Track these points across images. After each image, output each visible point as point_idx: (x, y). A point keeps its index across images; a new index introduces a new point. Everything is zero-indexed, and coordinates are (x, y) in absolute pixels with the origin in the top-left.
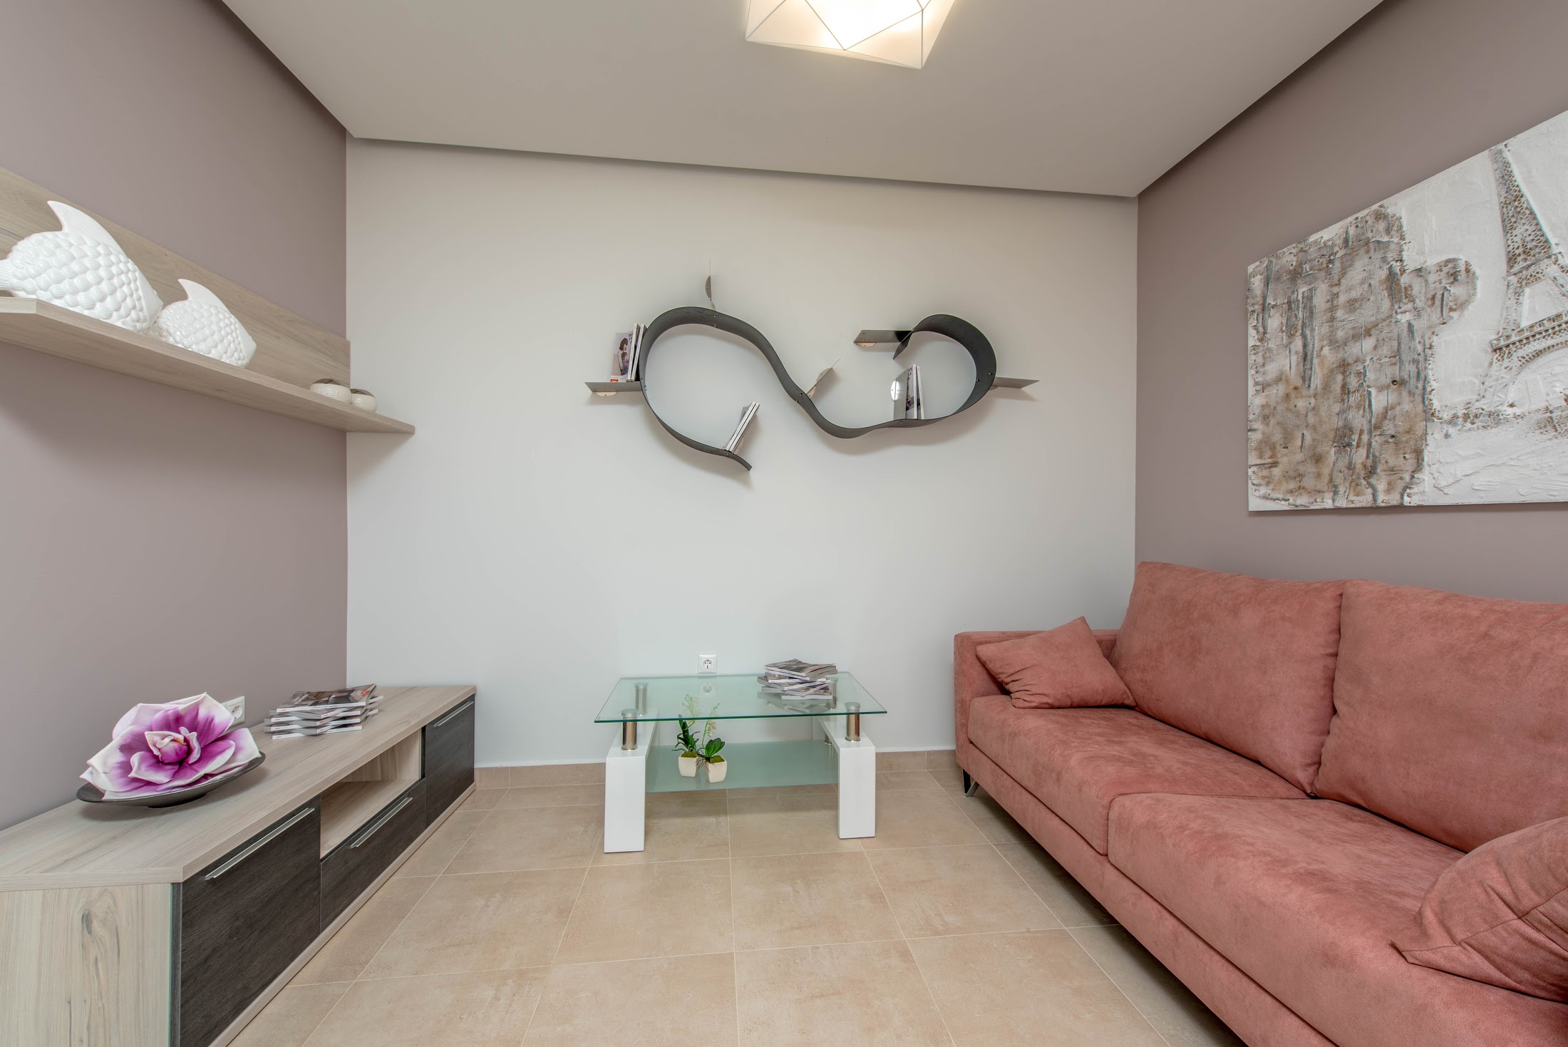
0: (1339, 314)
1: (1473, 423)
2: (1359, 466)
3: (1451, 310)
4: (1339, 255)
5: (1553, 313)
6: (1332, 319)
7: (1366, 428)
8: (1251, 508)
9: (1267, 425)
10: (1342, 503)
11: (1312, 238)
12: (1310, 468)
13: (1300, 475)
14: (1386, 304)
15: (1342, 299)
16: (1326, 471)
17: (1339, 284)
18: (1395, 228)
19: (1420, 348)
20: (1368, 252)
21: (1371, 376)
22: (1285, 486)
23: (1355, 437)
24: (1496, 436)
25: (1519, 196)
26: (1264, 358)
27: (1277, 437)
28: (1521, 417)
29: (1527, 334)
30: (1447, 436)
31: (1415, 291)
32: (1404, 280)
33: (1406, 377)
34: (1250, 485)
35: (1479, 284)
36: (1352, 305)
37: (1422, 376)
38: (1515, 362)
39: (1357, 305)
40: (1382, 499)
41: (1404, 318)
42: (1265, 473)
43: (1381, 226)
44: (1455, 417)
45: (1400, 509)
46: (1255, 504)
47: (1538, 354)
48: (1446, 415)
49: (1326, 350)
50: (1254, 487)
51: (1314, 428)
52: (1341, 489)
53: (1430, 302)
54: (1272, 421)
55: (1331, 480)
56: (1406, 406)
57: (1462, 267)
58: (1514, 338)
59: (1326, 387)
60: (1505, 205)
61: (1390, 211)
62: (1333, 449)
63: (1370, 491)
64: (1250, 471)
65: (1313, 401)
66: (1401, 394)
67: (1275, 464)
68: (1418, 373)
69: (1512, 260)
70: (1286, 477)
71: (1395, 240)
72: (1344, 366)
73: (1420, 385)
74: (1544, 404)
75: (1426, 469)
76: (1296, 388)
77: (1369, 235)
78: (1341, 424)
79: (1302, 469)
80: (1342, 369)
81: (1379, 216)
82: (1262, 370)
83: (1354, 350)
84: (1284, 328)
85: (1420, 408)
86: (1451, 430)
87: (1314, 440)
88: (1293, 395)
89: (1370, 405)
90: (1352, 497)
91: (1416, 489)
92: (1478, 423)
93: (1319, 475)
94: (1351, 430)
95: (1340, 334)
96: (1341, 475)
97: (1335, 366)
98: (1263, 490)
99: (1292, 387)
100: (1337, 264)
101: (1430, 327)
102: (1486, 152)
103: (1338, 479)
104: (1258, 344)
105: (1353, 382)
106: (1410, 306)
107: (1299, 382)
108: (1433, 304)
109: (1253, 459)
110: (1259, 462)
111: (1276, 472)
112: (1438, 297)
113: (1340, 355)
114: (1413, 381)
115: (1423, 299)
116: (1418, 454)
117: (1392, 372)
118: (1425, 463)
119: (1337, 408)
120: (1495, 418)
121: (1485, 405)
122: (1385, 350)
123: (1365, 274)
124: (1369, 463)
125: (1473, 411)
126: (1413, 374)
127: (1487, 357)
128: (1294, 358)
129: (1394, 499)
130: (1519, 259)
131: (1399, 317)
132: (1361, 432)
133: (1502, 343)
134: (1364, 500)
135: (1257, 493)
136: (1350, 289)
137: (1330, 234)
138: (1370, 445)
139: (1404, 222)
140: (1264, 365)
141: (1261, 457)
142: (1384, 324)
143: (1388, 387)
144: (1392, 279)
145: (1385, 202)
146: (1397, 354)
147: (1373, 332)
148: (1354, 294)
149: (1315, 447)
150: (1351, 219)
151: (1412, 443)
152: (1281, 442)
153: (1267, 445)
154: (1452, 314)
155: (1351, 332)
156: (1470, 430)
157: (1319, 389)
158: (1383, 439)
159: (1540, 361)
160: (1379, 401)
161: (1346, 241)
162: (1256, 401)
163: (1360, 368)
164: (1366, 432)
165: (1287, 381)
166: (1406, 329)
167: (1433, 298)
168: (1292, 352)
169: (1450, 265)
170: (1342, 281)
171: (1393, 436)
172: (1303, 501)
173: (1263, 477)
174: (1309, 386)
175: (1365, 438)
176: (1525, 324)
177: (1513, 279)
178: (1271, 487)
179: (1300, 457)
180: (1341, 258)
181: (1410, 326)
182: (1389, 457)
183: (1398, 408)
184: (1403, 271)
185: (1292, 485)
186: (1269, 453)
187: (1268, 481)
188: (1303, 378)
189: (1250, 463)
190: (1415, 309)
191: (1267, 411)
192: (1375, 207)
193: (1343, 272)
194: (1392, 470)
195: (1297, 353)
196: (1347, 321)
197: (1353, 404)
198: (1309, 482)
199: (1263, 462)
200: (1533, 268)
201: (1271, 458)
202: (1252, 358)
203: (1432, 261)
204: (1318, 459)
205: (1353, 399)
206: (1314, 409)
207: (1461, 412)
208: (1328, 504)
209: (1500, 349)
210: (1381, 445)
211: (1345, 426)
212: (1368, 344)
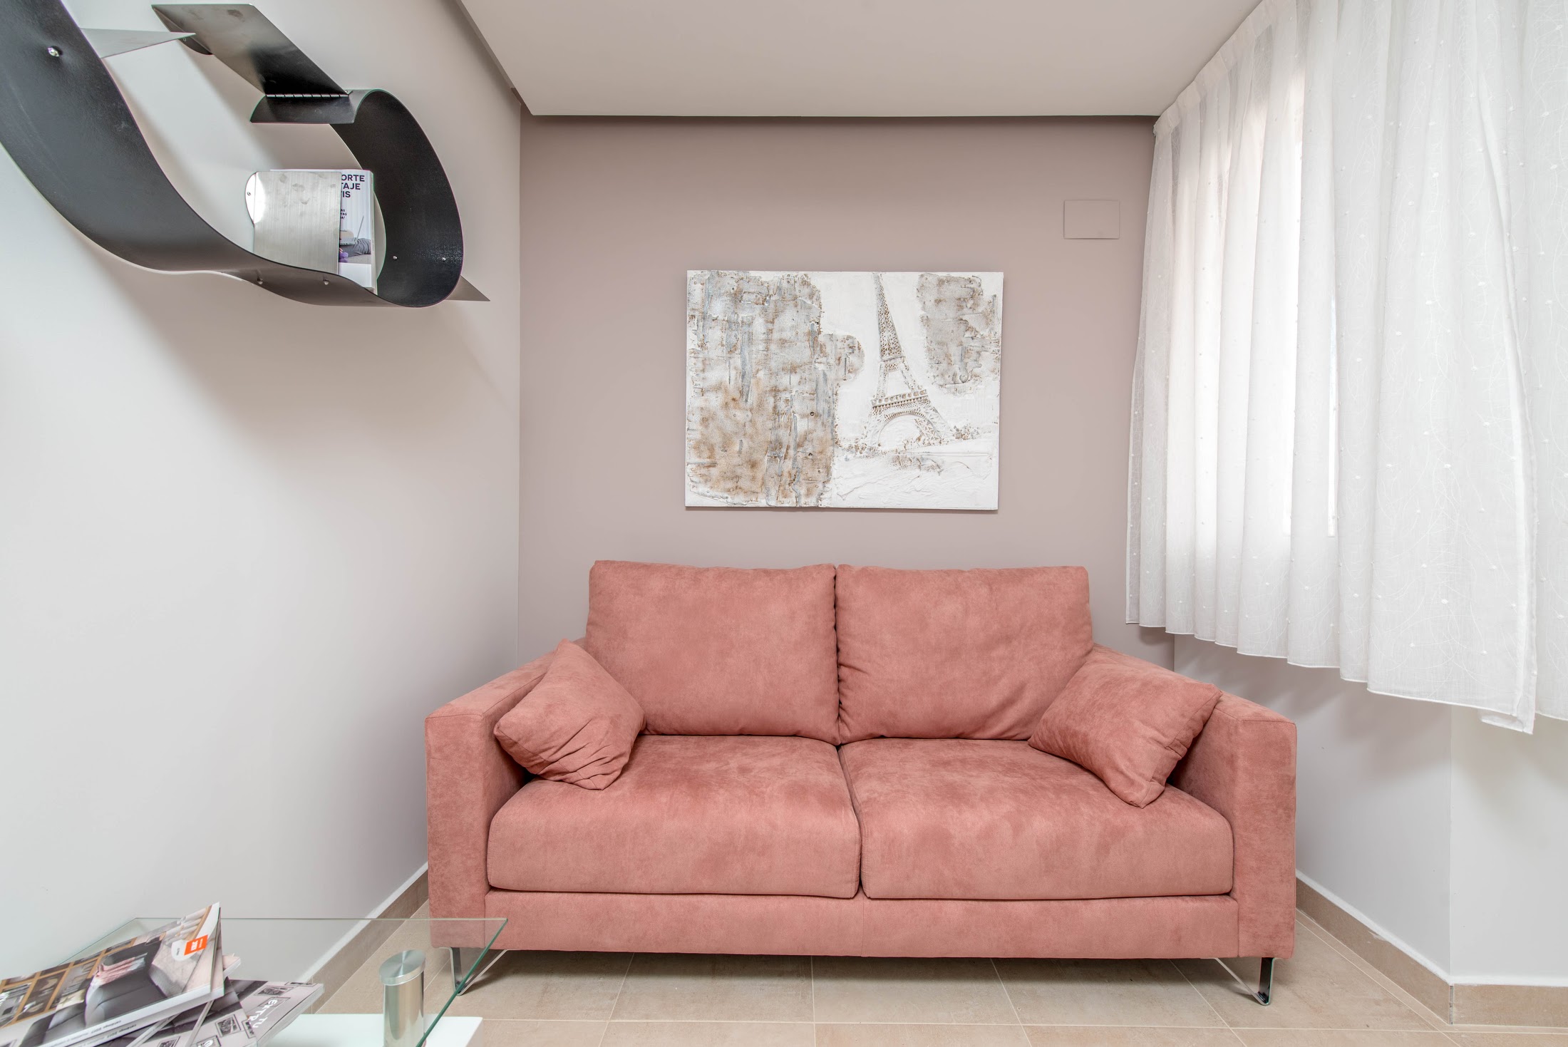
0: (773, 347)
1: (861, 453)
2: (786, 474)
3: (849, 372)
4: (773, 298)
5: (902, 392)
6: (767, 349)
7: (792, 445)
8: (688, 504)
9: (706, 427)
10: (773, 503)
11: (753, 274)
12: (745, 471)
13: (737, 476)
14: (808, 352)
15: (776, 336)
16: (759, 475)
17: (773, 322)
18: (815, 297)
19: (830, 393)
20: (796, 306)
21: (797, 406)
22: (722, 485)
23: (784, 450)
24: (875, 464)
25: (887, 312)
26: (704, 364)
27: (716, 439)
28: (885, 453)
29: (889, 402)
30: (847, 459)
31: (828, 350)
32: (821, 338)
33: (821, 412)
34: (687, 480)
35: (866, 358)
36: (783, 342)
37: (832, 413)
38: (883, 419)
39: (787, 345)
40: (803, 502)
41: (821, 367)
42: (704, 471)
43: (806, 291)
44: (850, 447)
45: (816, 509)
46: (691, 500)
47: (894, 415)
48: (845, 444)
49: (761, 374)
50: (692, 484)
51: (751, 437)
52: (773, 492)
53: (837, 362)
54: (711, 425)
55: (763, 483)
56: (819, 433)
57: (857, 345)
58: (883, 402)
59: (760, 405)
60: (880, 314)
61: (813, 282)
62: (766, 458)
63: (794, 494)
64: (688, 469)
65: (749, 413)
66: (816, 423)
67: (713, 465)
68: (829, 412)
69: (883, 351)
70: (724, 477)
71: (815, 305)
72: (775, 391)
73: (830, 420)
74: (894, 448)
75: (832, 481)
76: (734, 399)
77: (798, 294)
78: (773, 438)
79: (739, 471)
80: (773, 393)
81: (805, 283)
82: (702, 375)
83: (784, 380)
84: (724, 343)
85: (830, 436)
86: (850, 456)
87: (751, 448)
88: (732, 404)
89: (795, 428)
90: (781, 498)
91: (826, 495)
92: (864, 453)
93: (753, 479)
94: (781, 444)
95: (773, 364)
96: (772, 480)
97: (768, 389)
98: (703, 489)
99: (730, 398)
100: (772, 305)
101: (836, 380)
102: (871, 273)
103: (770, 484)
104: (699, 349)
105: (782, 406)
106: (824, 360)
107: (737, 395)
108: (839, 363)
109: (692, 458)
110: (698, 460)
111: (714, 471)
112: (843, 359)
113: (773, 382)
114: (826, 416)
115: (833, 357)
116: (828, 469)
117: (812, 406)
118: (833, 477)
119: (770, 424)
120: (873, 452)
121: (869, 442)
122: (807, 387)
123: (793, 323)
124: (793, 472)
125: (860, 444)
126: (826, 411)
127: (870, 409)
128: (733, 373)
129: (812, 502)
130: (886, 352)
131: (817, 365)
132: (788, 448)
133: (878, 404)
134: (789, 502)
135: (695, 490)
136: (782, 330)
137: (770, 277)
138: (795, 460)
139: (823, 294)
140: (703, 371)
141: (700, 457)
142: (807, 367)
143: (807, 416)
144: (813, 336)
145: (810, 274)
146: (814, 393)
147: (798, 370)
148: (787, 335)
149: (751, 454)
150: (785, 273)
151: (824, 461)
152: (721, 445)
153: (704, 445)
154: (850, 374)
155: (781, 366)
156: (860, 457)
157: (755, 405)
158: (804, 455)
159: (894, 421)
160: (802, 425)
161: (779, 288)
162: (693, 400)
163: (787, 395)
164: (792, 447)
165: (726, 391)
166: (822, 376)
167: (839, 359)
168: (732, 367)
169: (850, 340)
170: (776, 321)
171: (810, 454)
172: (740, 500)
173: (702, 475)
174: (746, 401)
175: (791, 452)
176: (888, 395)
177: (884, 364)
178: (709, 484)
179: (736, 460)
180: (775, 301)
181: (825, 375)
182: (809, 471)
183: (815, 434)
184: (820, 332)
185: (730, 485)
186: (706, 454)
187: (707, 479)
188: (741, 393)
189: (687, 460)
190: (828, 363)
191: (706, 415)
192: (801, 273)
193: (777, 314)
194: (810, 480)
195: (735, 368)
196: (780, 357)
197: (783, 424)
198: (744, 483)
199: (701, 461)
200: (893, 361)
201: (709, 458)
202: (690, 361)
203: (841, 333)
204: (753, 465)
205: (783, 419)
206: (751, 421)
207: (854, 445)
208: (763, 503)
209: (876, 407)
210: (803, 459)
211: (777, 440)
212: (795, 379)
